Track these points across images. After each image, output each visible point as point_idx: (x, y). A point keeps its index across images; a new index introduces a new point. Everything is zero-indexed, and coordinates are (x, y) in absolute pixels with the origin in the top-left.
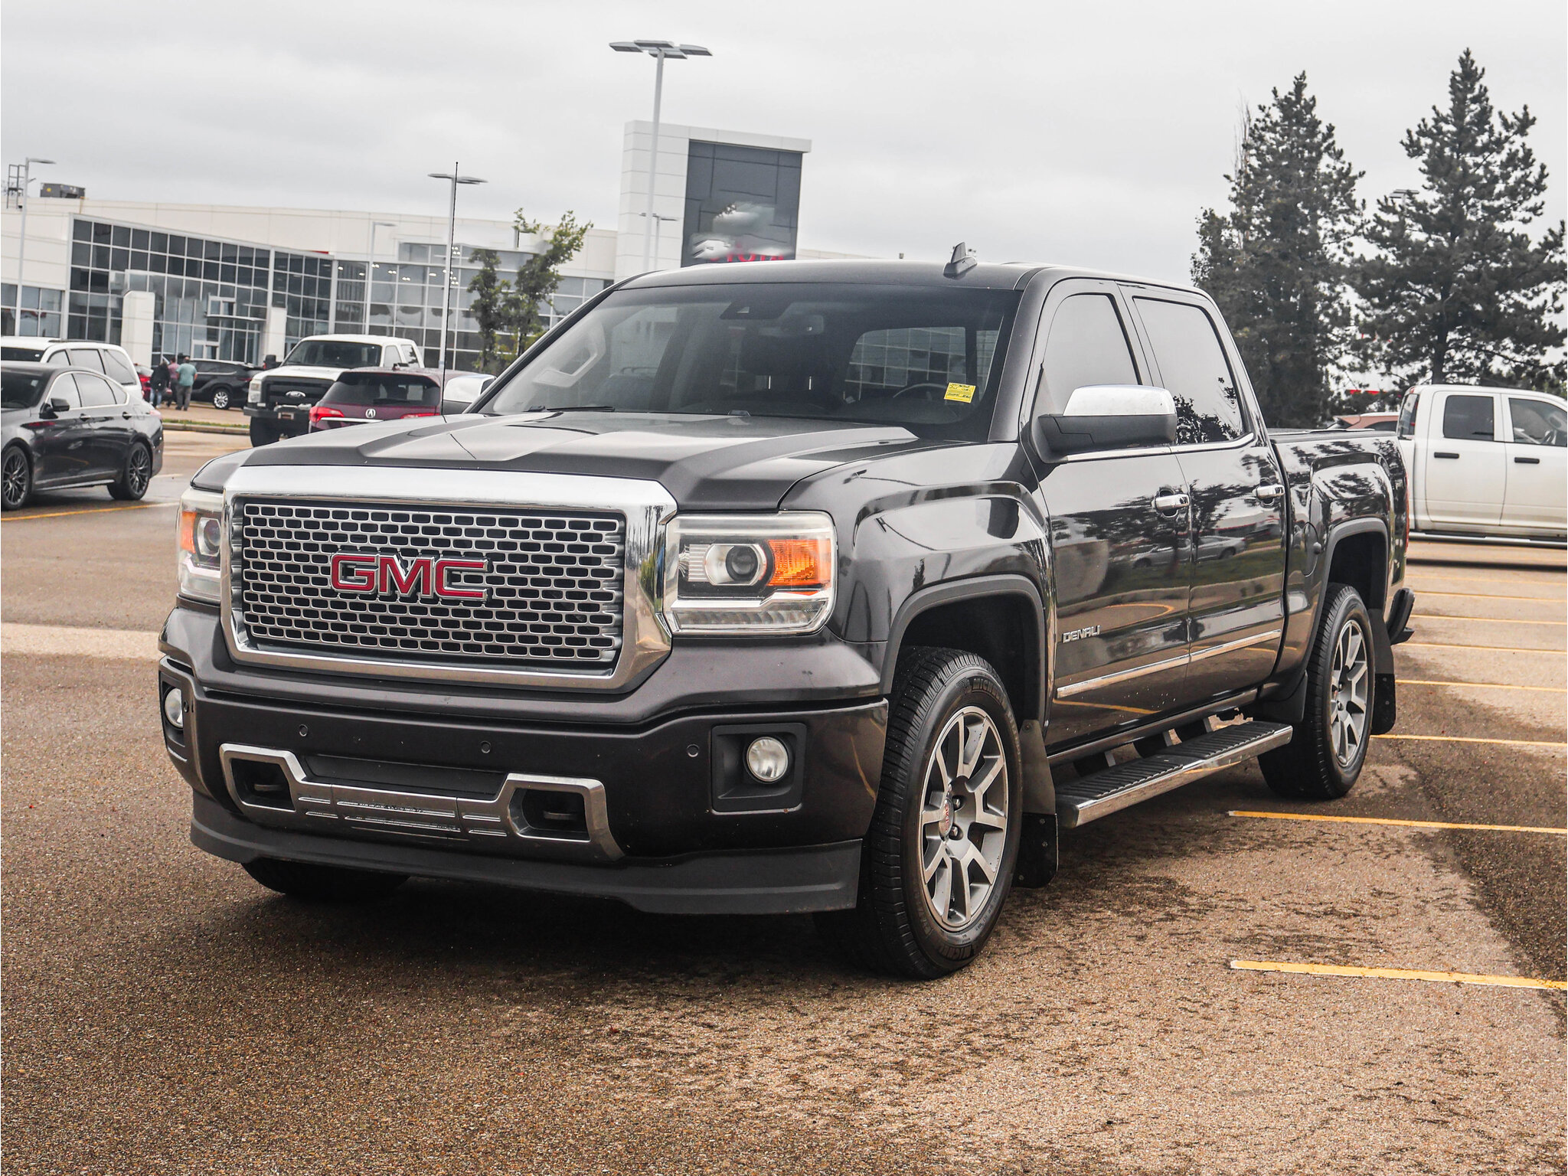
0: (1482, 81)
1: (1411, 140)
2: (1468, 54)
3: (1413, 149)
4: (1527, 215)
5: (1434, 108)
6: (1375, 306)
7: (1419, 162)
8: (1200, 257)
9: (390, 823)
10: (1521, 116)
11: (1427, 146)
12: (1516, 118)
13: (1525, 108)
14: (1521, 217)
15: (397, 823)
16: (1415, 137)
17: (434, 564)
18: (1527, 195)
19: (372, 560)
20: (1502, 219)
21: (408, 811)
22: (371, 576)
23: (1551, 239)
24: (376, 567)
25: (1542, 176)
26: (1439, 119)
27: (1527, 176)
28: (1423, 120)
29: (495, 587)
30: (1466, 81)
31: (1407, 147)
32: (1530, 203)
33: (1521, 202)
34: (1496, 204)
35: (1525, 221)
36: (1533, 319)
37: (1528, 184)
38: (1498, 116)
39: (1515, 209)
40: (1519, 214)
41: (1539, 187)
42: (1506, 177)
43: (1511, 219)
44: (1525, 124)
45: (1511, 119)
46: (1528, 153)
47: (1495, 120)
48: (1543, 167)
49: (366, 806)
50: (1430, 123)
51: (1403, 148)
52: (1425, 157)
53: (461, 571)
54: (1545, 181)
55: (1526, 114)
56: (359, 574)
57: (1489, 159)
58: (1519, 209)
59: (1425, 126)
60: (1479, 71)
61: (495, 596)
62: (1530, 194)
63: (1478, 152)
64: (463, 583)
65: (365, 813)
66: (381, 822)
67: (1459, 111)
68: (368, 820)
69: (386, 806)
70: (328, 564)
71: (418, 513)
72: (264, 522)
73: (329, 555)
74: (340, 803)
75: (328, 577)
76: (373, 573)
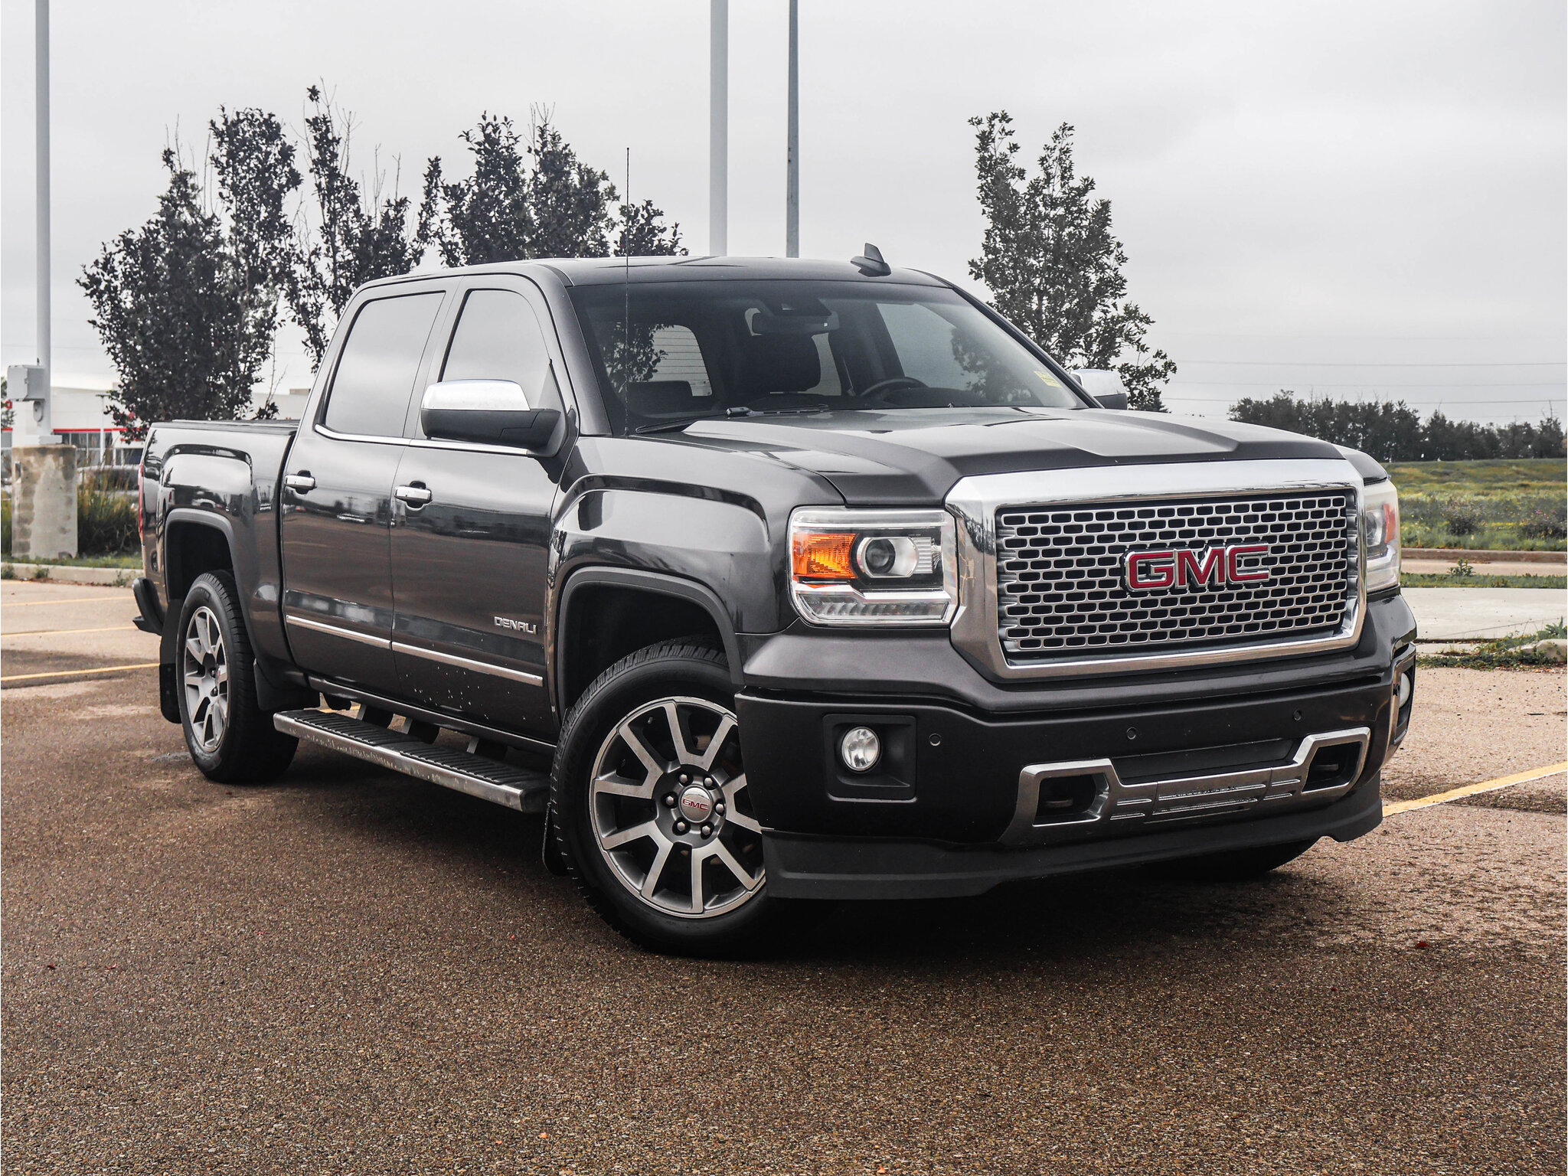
9: (1194, 808)
15: (1201, 807)
17: (1227, 552)
19: (1170, 555)
22: (1170, 571)
24: (1173, 562)
53: (1260, 555)
56: (1156, 570)
64: (1243, 567)
65: (1177, 803)
66: (1186, 809)
68: (1173, 811)
69: (1203, 792)
70: (1117, 565)
71: (1200, 505)
72: (1034, 531)
73: (1118, 556)
74: (1161, 799)
75: (1118, 578)
76: (1172, 568)
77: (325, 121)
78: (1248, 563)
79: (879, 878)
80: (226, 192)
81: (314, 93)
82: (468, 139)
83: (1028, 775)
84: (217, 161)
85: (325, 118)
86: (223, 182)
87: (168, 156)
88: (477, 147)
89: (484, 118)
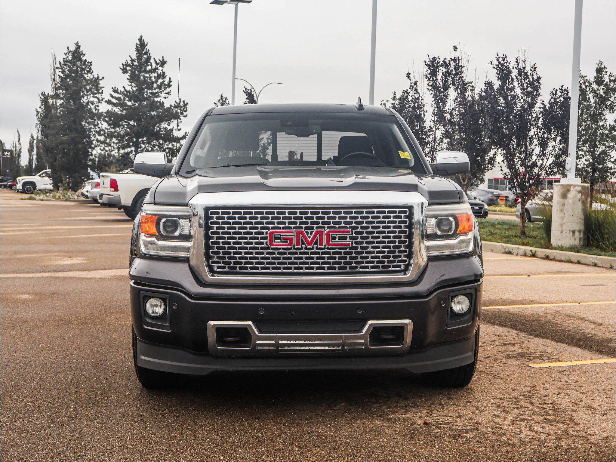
0: (147, 47)
1: (123, 67)
2: (141, 37)
3: (125, 71)
4: (167, 96)
5: (130, 56)
6: (112, 128)
7: (127, 75)
8: (40, 110)
10: (161, 60)
11: (129, 70)
12: (160, 61)
13: (163, 57)
14: (164, 96)
16: (125, 67)
17: (325, 233)
18: (165, 89)
19: (292, 232)
20: (157, 97)
21: (317, 342)
22: (291, 240)
23: (176, 105)
24: (294, 235)
25: (170, 82)
26: (133, 61)
27: (164, 81)
28: (127, 60)
29: (354, 241)
30: (141, 46)
31: (122, 70)
32: (166, 91)
33: (163, 91)
34: (154, 91)
35: (165, 98)
36: (171, 133)
37: (165, 85)
38: (153, 60)
39: (161, 93)
40: (163, 95)
41: (169, 85)
42: (156, 82)
43: (160, 97)
44: (163, 63)
45: (158, 61)
46: (164, 73)
47: (152, 61)
48: (170, 79)
49: (294, 342)
50: (130, 62)
51: (121, 70)
52: (129, 74)
54: (171, 83)
55: (163, 60)
56: (284, 239)
57: (151, 75)
58: (163, 93)
59: (128, 62)
60: (146, 43)
61: (354, 245)
62: (166, 88)
63: (146, 72)
64: (337, 240)
65: (289, 345)
67: (139, 58)
68: (292, 348)
69: (305, 341)
70: (265, 235)
71: (312, 210)
72: (223, 218)
73: (265, 231)
74: (280, 342)
75: (265, 241)
76: (292, 238)
77: (458, 59)
78: (339, 238)
79: (167, 362)
80: (430, 88)
81: (455, 48)
82: (492, 64)
83: (210, 325)
84: (426, 76)
85: (458, 58)
86: (428, 84)
87: (408, 75)
88: (496, 67)
89: (498, 55)
